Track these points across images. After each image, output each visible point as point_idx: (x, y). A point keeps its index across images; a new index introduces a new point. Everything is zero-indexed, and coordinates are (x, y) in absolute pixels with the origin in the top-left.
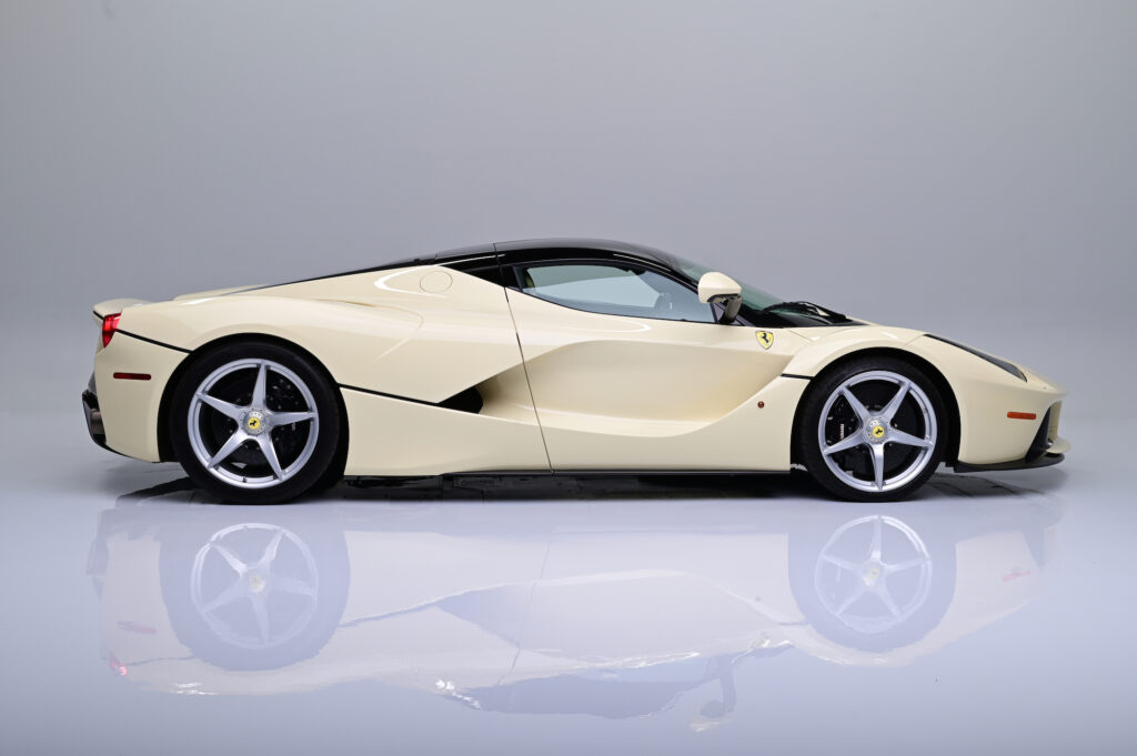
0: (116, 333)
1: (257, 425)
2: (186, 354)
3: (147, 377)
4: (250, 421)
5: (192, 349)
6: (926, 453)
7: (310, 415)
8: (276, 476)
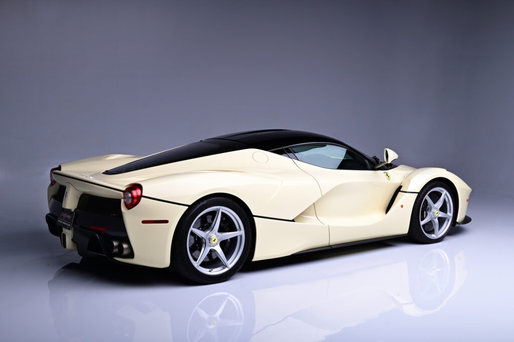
0: (142, 198)
1: (216, 241)
2: (187, 207)
3: (166, 222)
4: (213, 239)
5: (190, 204)
6: (449, 220)
7: (241, 233)
8: (226, 266)
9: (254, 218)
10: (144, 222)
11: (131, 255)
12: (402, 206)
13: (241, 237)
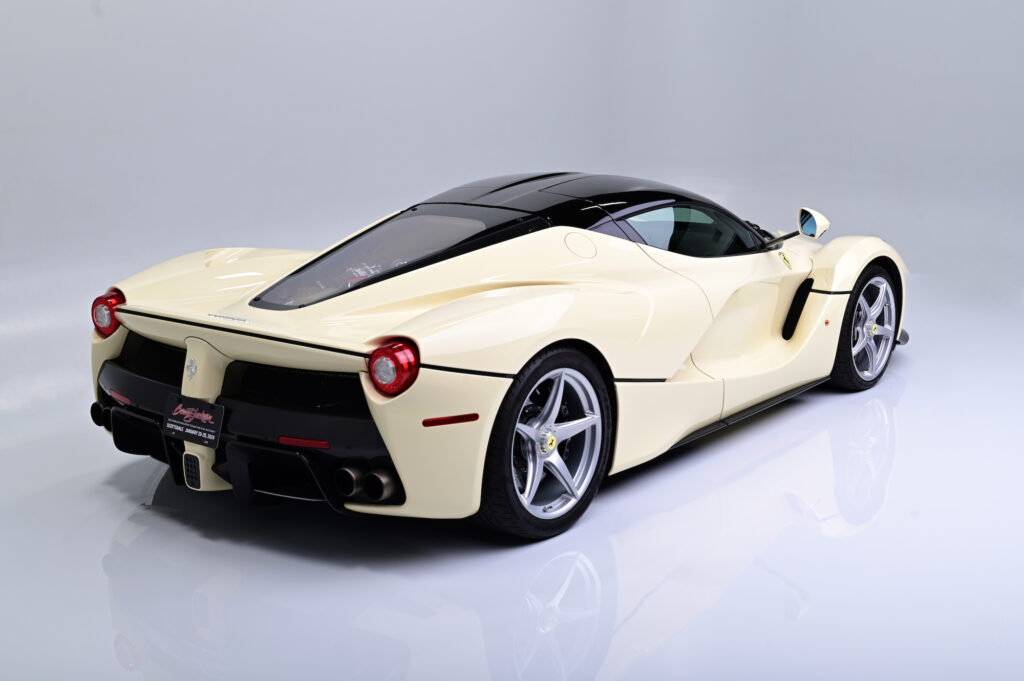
0: (422, 370)
1: (553, 444)
2: (512, 380)
3: (474, 417)
4: (549, 442)
5: (516, 372)
6: (887, 340)
7: (593, 419)
8: (573, 495)
9: (617, 384)
10: (427, 423)
11: (399, 497)
12: (827, 323)
13: (594, 428)
